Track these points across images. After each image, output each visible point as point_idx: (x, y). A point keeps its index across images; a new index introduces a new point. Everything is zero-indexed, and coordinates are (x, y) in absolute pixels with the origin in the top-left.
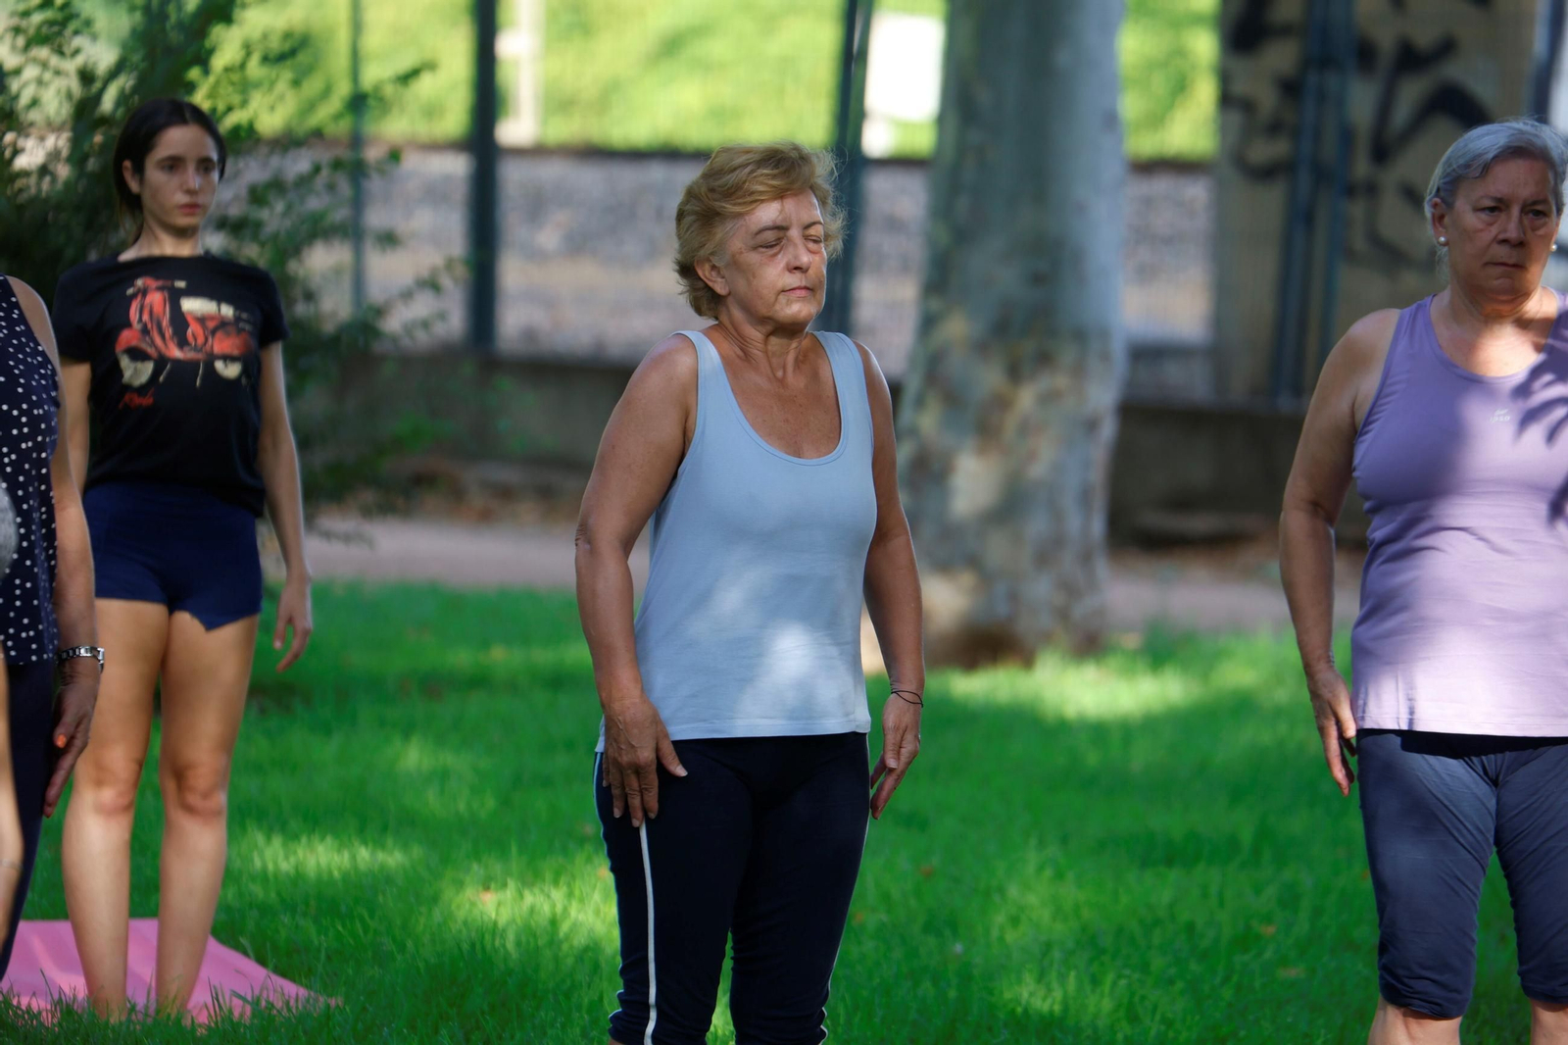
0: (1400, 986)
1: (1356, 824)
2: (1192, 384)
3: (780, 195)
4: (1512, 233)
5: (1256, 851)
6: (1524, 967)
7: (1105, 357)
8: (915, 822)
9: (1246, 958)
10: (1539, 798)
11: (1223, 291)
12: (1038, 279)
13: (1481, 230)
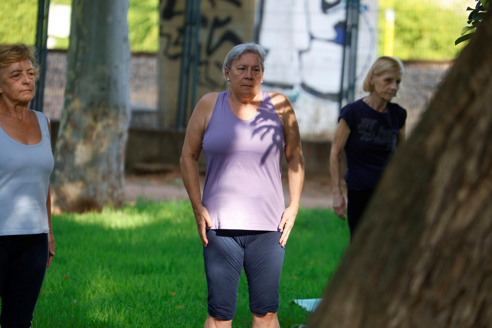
0: (213, 311)
1: (201, 260)
2: (152, 123)
3: (19, 60)
4: (249, 76)
5: (170, 269)
6: (251, 304)
7: (124, 114)
8: (62, 261)
9: (166, 303)
10: (256, 253)
11: (161, 94)
12: (103, 89)
13: (240, 75)
